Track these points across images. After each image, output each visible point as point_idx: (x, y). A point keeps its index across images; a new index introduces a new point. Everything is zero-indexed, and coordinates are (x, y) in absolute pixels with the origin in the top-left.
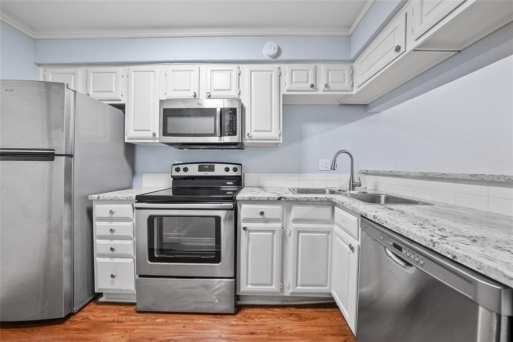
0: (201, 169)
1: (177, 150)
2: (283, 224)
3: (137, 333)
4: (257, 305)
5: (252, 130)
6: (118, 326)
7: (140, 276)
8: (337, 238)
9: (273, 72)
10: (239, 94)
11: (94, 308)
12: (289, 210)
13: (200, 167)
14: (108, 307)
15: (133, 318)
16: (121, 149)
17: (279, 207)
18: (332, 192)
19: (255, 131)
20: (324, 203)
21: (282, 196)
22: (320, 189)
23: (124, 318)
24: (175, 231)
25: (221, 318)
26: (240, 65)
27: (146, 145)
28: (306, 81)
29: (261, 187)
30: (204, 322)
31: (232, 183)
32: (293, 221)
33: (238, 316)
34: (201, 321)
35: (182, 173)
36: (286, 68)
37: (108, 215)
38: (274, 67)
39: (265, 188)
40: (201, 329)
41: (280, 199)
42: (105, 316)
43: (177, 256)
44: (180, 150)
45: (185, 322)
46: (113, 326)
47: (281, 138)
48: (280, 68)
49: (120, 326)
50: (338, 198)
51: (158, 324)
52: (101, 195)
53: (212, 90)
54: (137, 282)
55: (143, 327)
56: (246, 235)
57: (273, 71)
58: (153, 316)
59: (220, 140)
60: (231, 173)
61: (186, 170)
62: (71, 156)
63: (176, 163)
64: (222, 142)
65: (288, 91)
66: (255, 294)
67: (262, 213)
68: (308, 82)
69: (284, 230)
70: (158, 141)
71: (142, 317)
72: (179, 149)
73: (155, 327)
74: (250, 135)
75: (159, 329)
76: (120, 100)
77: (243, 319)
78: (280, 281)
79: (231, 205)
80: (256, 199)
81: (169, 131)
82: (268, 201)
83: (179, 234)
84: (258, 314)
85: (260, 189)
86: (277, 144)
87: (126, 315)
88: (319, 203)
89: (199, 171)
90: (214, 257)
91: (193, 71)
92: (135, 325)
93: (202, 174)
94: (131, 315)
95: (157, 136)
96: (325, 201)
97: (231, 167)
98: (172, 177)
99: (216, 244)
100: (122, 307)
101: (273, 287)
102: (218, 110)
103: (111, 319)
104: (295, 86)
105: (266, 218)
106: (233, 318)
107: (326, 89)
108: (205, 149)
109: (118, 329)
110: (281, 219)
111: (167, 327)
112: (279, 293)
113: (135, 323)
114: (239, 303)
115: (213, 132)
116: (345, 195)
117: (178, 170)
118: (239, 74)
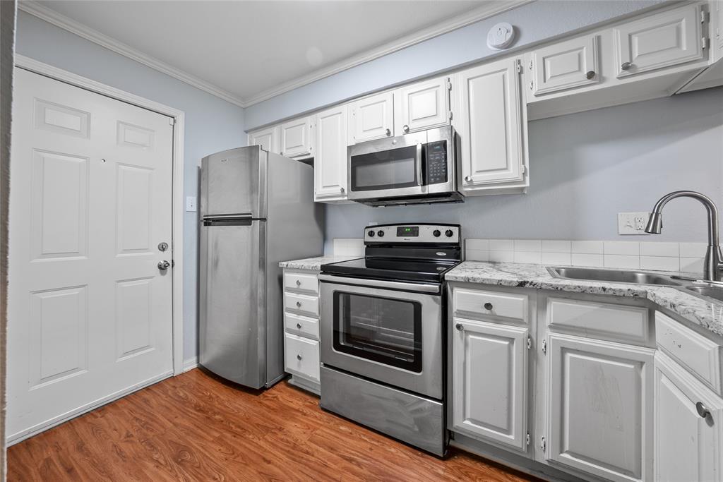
0: (400, 233)
1: (371, 208)
2: (530, 330)
3: (319, 435)
4: (484, 458)
5: (474, 171)
6: (302, 417)
7: (325, 365)
8: (664, 380)
9: (508, 71)
10: (451, 119)
11: (284, 389)
12: (543, 307)
13: (399, 230)
14: (296, 392)
15: (317, 414)
16: (311, 211)
17: (522, 299)
18: (654, 280)
19: (477, 172)
20: (625, 301)
21: (526, 280)
22: (622, 272)
23: (307, 411)
24: (365, 315)
25: (422, 456)
26: (451, 76)
27: (338, 204)
28: (577, 69)
29: (494, 263)
30: (397, 452)
31: (445, 254)
32: (550, 327)
33: (450, 464)
34: (393, 450)
35: (376, 239)
36: (532, 58)
37: (295, 286)
38: (509, 62)
39: (501, 265)
40: (392, 462)
41: (522, 284)
42: (292, 402)
43: (365, 349)
44: (375, 208)
45: (373, 442)
46: (297, 416)
47: (528, 178)
48: (519, 62)
49: (303, 418)
50: (662, 294)
51: (341, 432)
52: (290, 263)
53: (411, 120)
54: (322, 371)
55: (325, 430)
56: (462, 338)
57: (506, 69)
58: (338, 420)
59: (422, 191)
60: (443, 239)
61: (381, 234)
62: (265, 220)
63: (371, 224)
64: (427, 193)
65: (536, 96)
66: (478, 439)
67: (488, 306)
68: (580, 69)
69: (532, 341)
70: (346, 198)
71: (325, 417)
72: (374, 206)
73: (338, 435)
74: (469, 180)
75: (342, 440)
76: (309, 154)
77: (457, 472)
78: (525, 431)
79: (435, 287)
80: (478, 282)
81: (359, 185)
82: (499, 287)
83: (369, 319)
84: (483, 474)
85: (491, 265)
86: (522, 189)
87: (311, 407)
88: (615, 300)
89: (397, 236)
90: (412, 361)
91: (385, 101)
92: (318, 424)
93: (402, 239)
94: (316, 411)
95: (346, 192)
96: (629, 297)
97: (443, 229)
98: (365, 243)
99: (415, 340)
100: (308, 397)
101: (512, 437)
102: (419, 148)
103: (297, 408)
104: (552, 84)
105: (495, 315)
106: (440, 464)
107: (627, 73)
108: (406, 204)
109: (302, 422)
110: (526, 320)
111: (351, 441)
112: (522, 452)
113: (319, 422)
114: (452, 443)
115: (413, 180)
116: (687, 288)
117: (371, 234)
118: (450, 89)
